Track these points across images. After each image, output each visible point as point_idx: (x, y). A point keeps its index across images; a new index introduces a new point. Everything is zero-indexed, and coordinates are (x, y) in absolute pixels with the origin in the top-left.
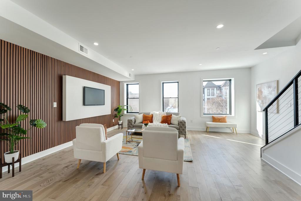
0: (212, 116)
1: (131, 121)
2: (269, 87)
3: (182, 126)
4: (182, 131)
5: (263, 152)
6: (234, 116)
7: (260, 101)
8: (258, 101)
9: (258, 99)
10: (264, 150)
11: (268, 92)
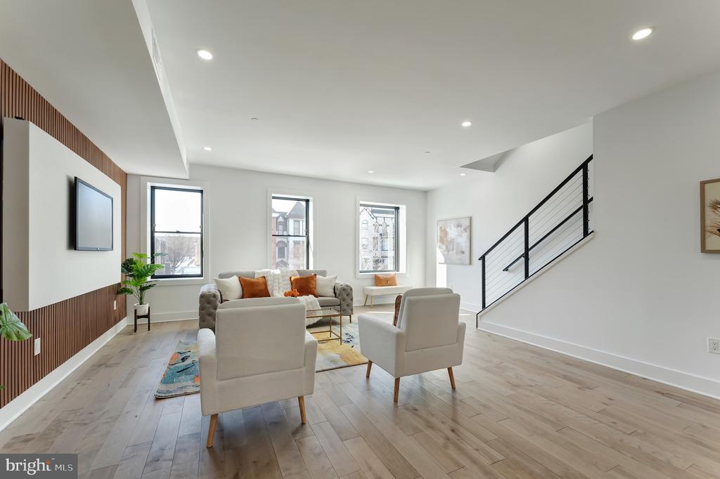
0: (376, 276)
1: (212, 299)
2: (459, 226)
3: (345, 296)
4: (346, 307)
5: (481, 319)
6: (405, 272)
7: (444, 247)
8: (440, 247)
9: (441, 244)
10: (481, 317)
11: (457, 233)
